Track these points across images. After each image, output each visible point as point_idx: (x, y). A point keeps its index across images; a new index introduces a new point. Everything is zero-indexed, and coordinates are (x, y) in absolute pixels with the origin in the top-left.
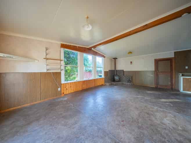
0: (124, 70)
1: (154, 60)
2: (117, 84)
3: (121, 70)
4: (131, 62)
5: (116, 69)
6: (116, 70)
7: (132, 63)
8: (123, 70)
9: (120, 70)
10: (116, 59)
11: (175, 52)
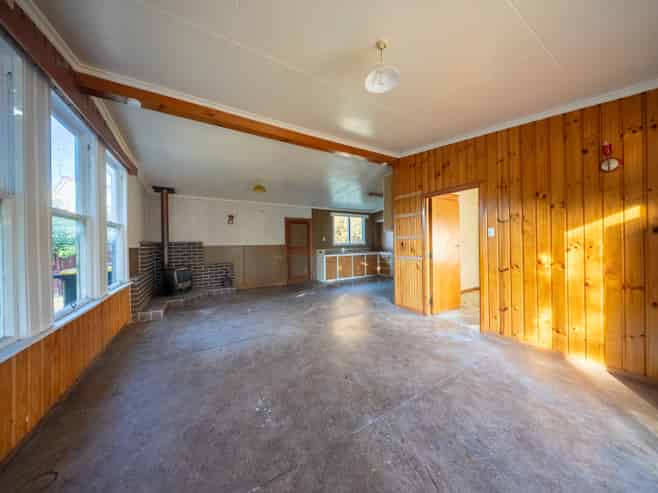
0: (205, 244)
1: (283, 220)
2: (192, 301)
3: (194, 244)
4: (231, 217)
5: (170, 240)
6: (170, 244)
7: (235, 220)
8: (200, 243)
9: (189, 244)
10: (170, 195)
11: (313, 210)
